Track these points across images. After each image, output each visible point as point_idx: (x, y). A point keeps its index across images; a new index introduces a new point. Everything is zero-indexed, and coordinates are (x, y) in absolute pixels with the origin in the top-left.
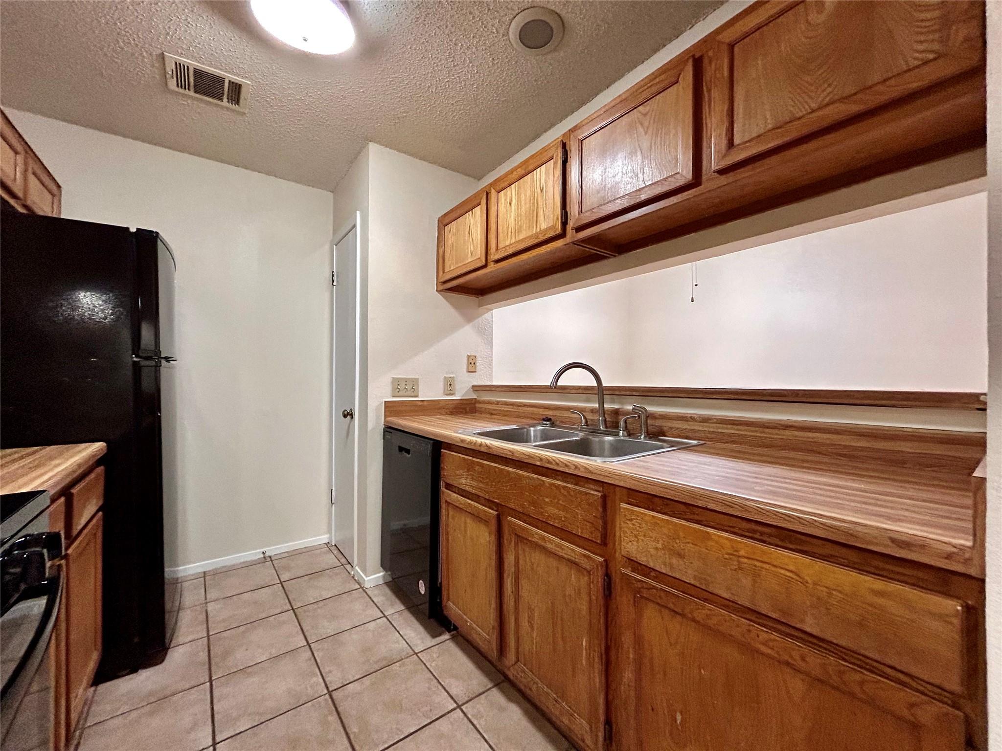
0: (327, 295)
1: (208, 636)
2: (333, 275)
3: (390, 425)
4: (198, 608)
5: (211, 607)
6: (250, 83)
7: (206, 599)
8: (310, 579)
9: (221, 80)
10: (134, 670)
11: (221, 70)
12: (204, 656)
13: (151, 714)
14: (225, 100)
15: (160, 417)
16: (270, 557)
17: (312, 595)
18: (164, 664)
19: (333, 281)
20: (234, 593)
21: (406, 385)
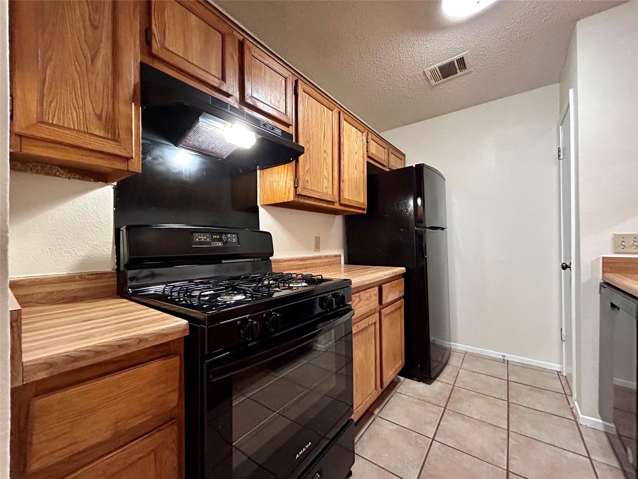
0: (555, 169)
1: (454, 386)
2: (559, 151)
3: (607, 281)
4: (456, 368)
5: (461, 371)
6: (467, 52)
7: (461, 366)
8: (531, 390)
9: (452, 63)
10: (419, 381)
11: (451, 57)
12: (447, 394)
13: (416, 404)
14: (458, 71)
15: (426, 258)
16: (508, 361)
17: (527, 401)
18: (431, 385)
19: (559, 156)
20: (477, 371)
21: (623, 241)
